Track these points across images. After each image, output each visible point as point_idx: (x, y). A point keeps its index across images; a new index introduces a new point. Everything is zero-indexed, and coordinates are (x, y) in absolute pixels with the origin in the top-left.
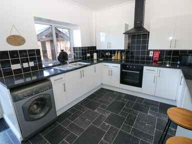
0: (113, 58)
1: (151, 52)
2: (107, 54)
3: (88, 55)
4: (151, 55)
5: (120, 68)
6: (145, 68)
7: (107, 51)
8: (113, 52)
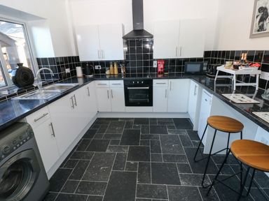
0: (107, 72)
1: (155, 62)
2: (97, 67)
3: (68, 71)
4: (155, 66)
5: (123, 86)
6: (155, 81)
7: (96, 63)
8: (106, 64)
